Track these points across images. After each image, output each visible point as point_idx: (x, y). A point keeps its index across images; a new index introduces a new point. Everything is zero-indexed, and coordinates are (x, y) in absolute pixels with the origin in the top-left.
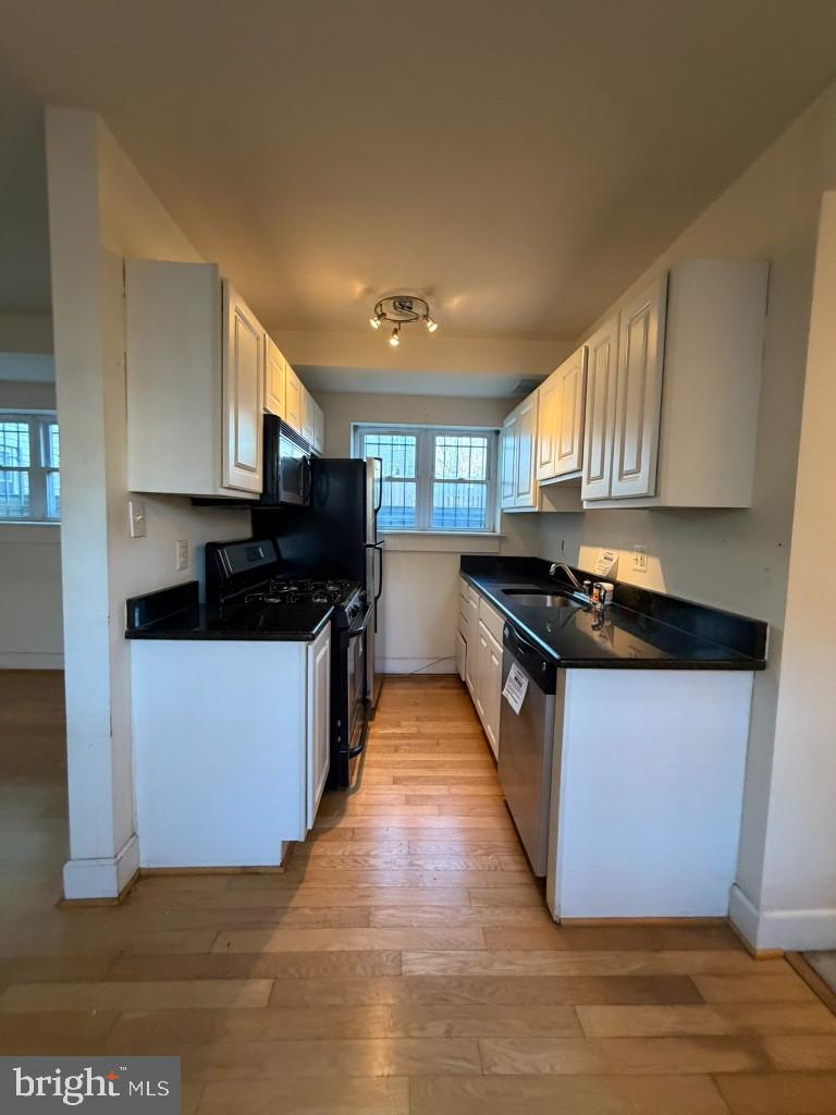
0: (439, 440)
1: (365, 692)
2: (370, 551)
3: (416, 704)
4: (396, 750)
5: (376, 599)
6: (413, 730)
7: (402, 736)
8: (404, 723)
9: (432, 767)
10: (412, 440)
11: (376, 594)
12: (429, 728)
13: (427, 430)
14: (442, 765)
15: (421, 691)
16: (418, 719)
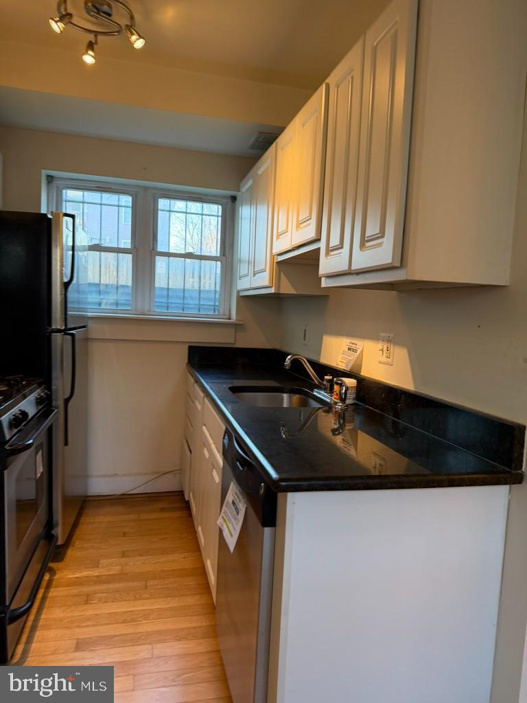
0: (163, 203)
1: (50, 524)
2: (57, 339)
3: (125, 534)
4: (88, 600)
5: (67, 401)
6: (115, 570)
7: (99, 580)
8: (104, 562)
9: (133, 620)
10: (127, 200)
11: (67, 395)
12: (138, 565)
13: (146, 188)
14: (146, 615)
15: (133, 517)
16: (124, 555)
